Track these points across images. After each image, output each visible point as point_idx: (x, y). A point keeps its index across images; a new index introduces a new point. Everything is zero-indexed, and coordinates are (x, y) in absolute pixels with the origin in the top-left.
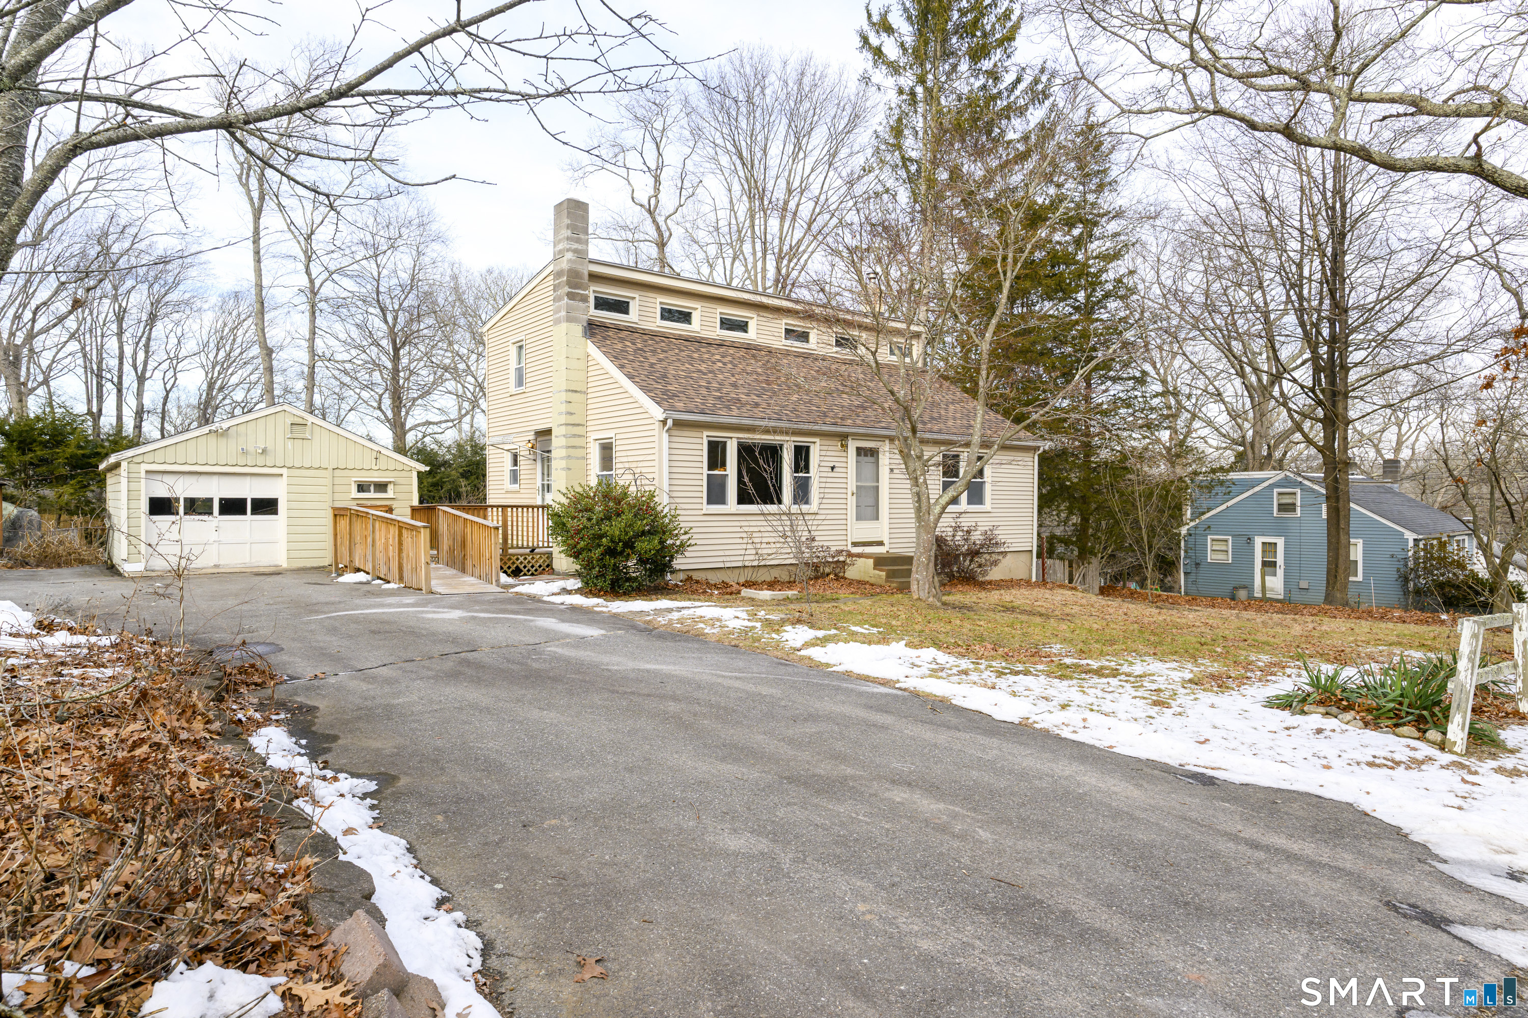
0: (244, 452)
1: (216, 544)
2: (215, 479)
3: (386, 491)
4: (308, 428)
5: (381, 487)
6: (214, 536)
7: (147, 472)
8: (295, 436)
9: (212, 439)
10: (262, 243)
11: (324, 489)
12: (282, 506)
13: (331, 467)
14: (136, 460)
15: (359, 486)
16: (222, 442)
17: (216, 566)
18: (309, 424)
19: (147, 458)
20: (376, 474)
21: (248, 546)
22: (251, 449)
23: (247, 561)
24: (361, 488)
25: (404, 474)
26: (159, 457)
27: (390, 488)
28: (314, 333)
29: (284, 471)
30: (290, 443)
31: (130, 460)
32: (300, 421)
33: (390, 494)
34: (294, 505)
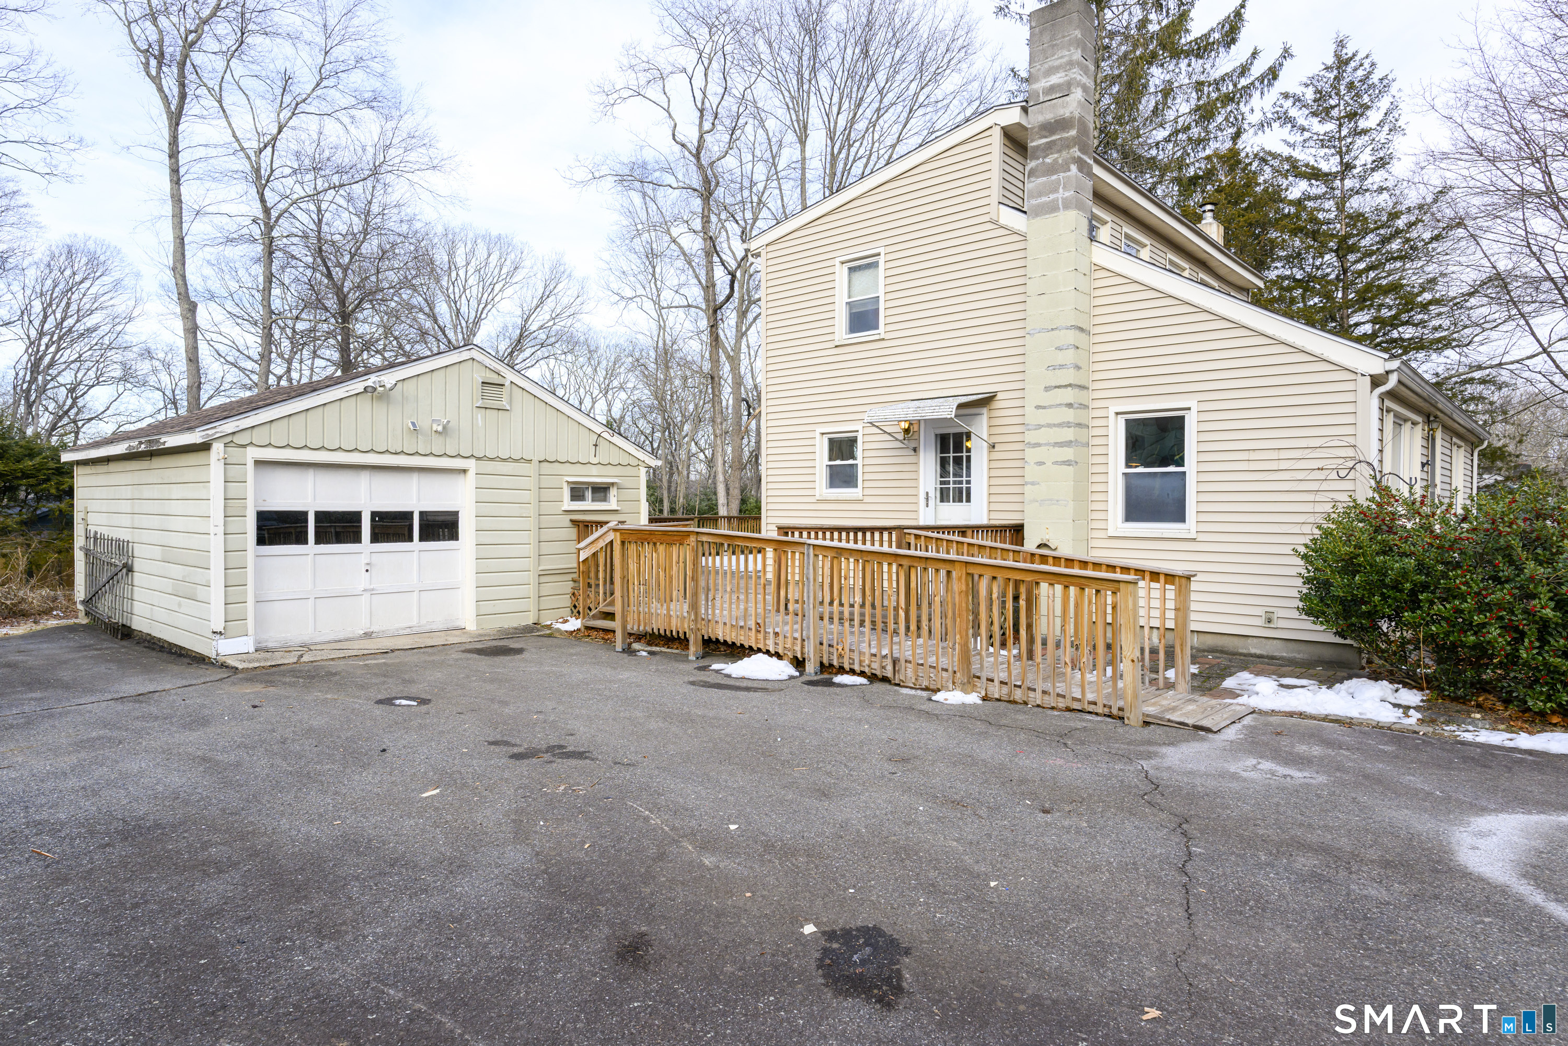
0: (415, 430)
1: (367, 595)
2: (365, 477)
3: (605, 499)
4: (505, 391)
5: (601, 491)
6: (363, 581)
7: (258, 463)
8: (489, 403)
9: (365, 403)
10: (183, 158)
11: (526, 496)
12: (466, 526)
13: (536, 459)
14: (240, 439)
15: (572, 489)
16: (380, 409)
17: (368, 635)
18: (507, 383)
19: (259, 436)
20: (594, 470)
21: (415, 594)
22: (424, 423)
23: (414, 622)
24: (577, 493)
25: (629, 471)
26: (278, 434)
27: (613, 492)
28: (271, 282)
29: (471, 464)
30: (480, 415)
31: (229, 440)
32: (495, 379)
33: (612, 504)
34: (487, 523)
